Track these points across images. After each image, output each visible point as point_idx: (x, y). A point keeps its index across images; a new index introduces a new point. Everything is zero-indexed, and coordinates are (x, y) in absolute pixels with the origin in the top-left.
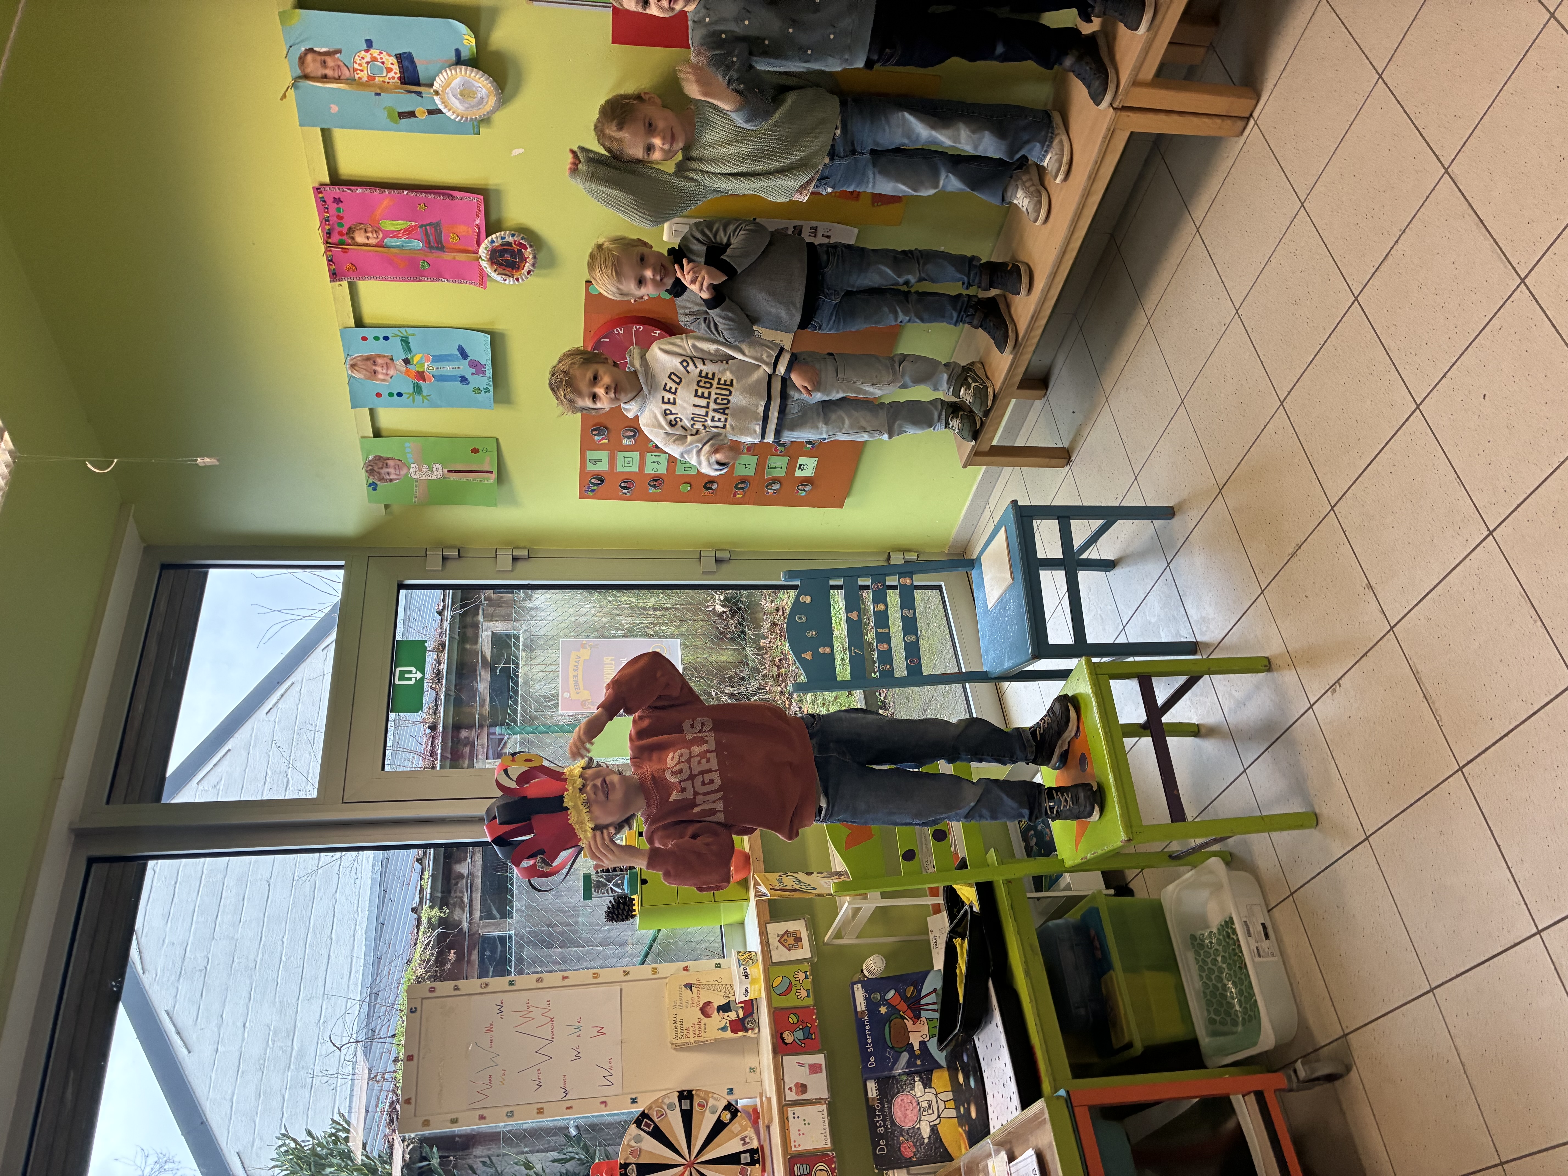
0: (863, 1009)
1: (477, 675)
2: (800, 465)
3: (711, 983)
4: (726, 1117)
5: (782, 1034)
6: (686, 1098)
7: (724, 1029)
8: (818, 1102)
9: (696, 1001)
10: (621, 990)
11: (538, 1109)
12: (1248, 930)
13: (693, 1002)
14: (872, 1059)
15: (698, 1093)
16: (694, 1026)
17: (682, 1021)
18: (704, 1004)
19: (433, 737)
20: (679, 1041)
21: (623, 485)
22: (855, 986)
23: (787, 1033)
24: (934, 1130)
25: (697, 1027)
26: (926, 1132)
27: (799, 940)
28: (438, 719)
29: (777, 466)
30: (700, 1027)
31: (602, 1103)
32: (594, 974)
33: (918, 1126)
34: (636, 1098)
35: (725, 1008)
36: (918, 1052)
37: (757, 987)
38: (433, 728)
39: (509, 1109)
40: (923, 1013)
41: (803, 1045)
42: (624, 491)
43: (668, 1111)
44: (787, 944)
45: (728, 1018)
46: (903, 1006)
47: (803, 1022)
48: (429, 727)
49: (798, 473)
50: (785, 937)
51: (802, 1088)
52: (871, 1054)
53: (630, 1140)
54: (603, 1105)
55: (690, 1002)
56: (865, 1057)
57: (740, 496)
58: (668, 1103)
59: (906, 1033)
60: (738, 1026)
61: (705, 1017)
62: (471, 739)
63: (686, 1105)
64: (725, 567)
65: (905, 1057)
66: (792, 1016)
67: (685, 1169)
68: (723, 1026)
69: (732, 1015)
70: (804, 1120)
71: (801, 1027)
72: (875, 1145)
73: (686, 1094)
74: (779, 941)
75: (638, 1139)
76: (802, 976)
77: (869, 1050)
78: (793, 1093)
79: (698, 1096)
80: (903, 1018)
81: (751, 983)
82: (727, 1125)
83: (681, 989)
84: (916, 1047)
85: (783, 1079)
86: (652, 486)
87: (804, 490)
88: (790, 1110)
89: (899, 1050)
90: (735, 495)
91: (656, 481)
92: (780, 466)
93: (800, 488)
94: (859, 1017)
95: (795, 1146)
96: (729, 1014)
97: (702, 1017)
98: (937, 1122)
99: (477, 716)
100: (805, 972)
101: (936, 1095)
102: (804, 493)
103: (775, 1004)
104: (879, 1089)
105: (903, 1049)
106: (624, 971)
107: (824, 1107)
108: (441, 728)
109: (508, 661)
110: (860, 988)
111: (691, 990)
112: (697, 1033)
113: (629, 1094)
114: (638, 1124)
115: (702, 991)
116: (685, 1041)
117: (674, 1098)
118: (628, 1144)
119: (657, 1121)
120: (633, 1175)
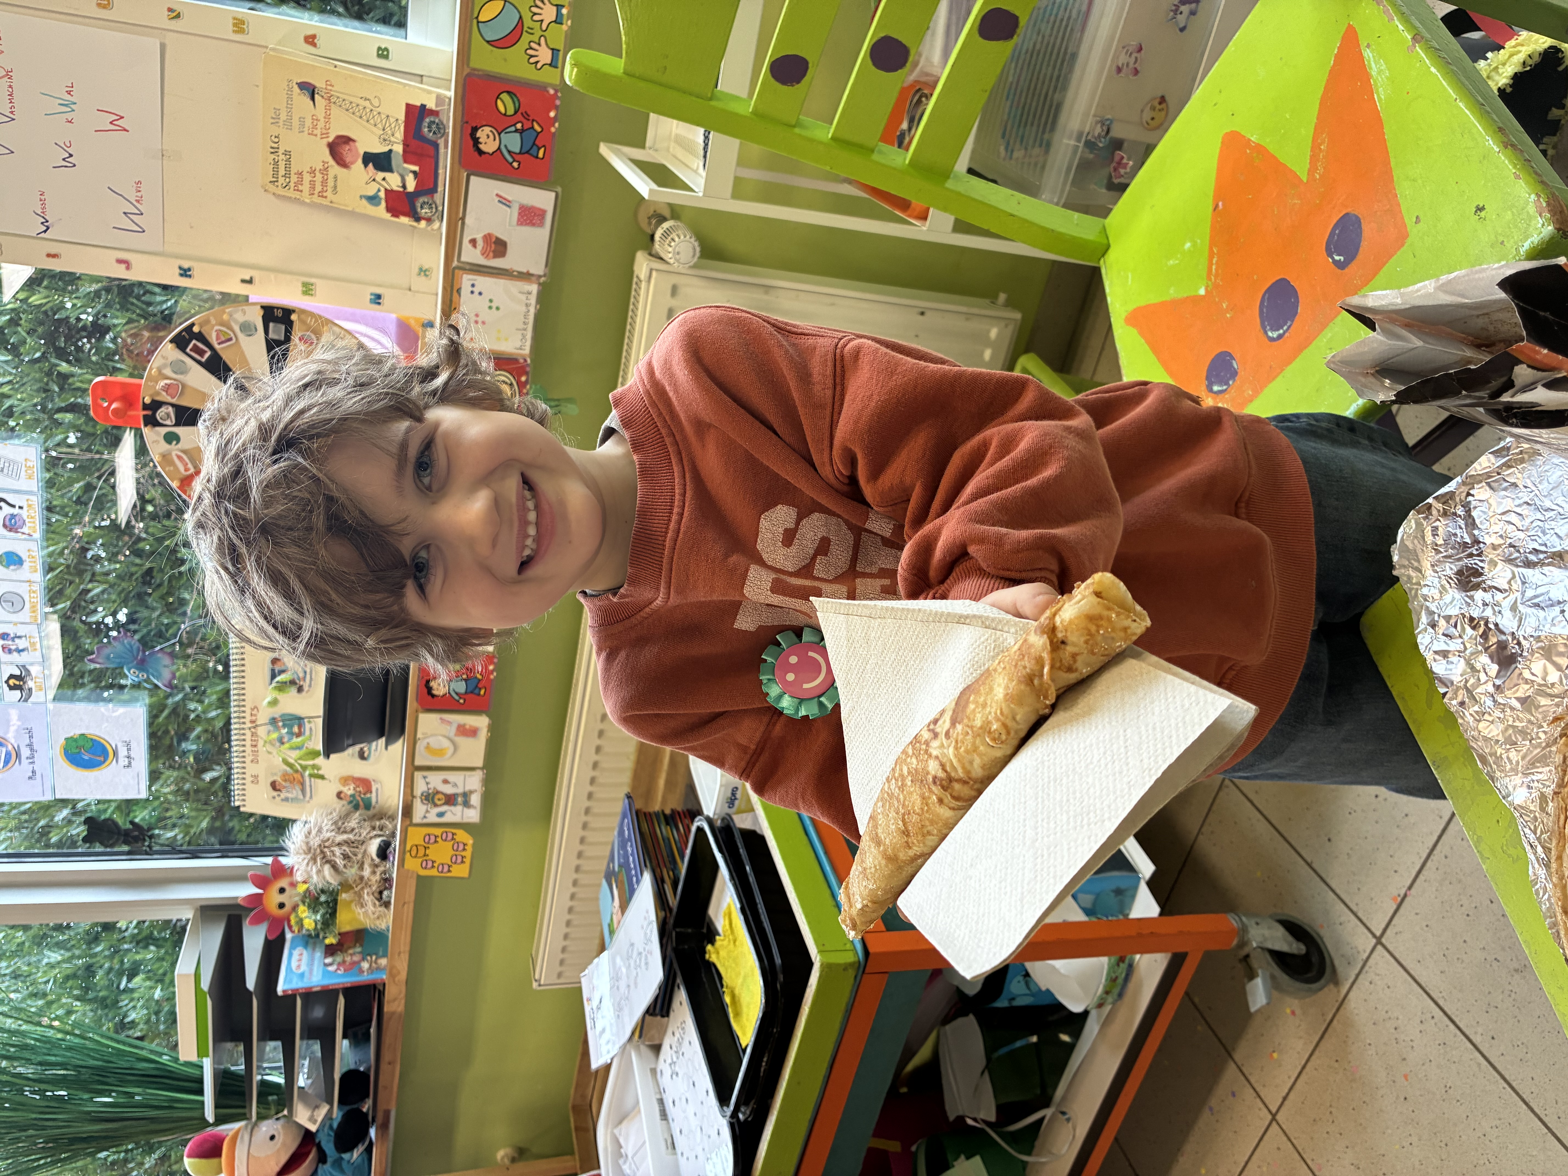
3: (355, 99)
5: (475, 130)
6: (277, 320)
7: (373, 200)
9: (321, 124)
10: (163, 44)
13: (315, 127)
15: (303, 316)
16: (313, 172)
17: (288, 154)
18: (338, 137)
20: (281, 191)
23: (487, 130)
25: (319, 177)
30: (324, 182)
31: (120, 261)
34: (189, 270)
35: (381, 162)
41: (515, 164)
43: (241, 335)
45: (383, 183)
47: (526, 116)
53: (164, 366)
54: (123, 266)
55: (308, 123)
58: (241, 320)
60: (403, 204)
61: (338, 163)
63: (277, 331)
68: (370, 194)
69: (393, 182)
73: (279, 313)
75: (179, 368)
79: (304, 322)
83: (291, 89)
88: (467, 278)
96: (387, 175)
97: (332, 161)
106: (170, 10)
111: (313, 99)
112: (318, 188)
113: (177, 257)
114: (180, 342)
115: (335, 111)
116: (292, 194)
117: (256, 316)
118: (160, 372)
119: (217, 347)
120: (168, 423)
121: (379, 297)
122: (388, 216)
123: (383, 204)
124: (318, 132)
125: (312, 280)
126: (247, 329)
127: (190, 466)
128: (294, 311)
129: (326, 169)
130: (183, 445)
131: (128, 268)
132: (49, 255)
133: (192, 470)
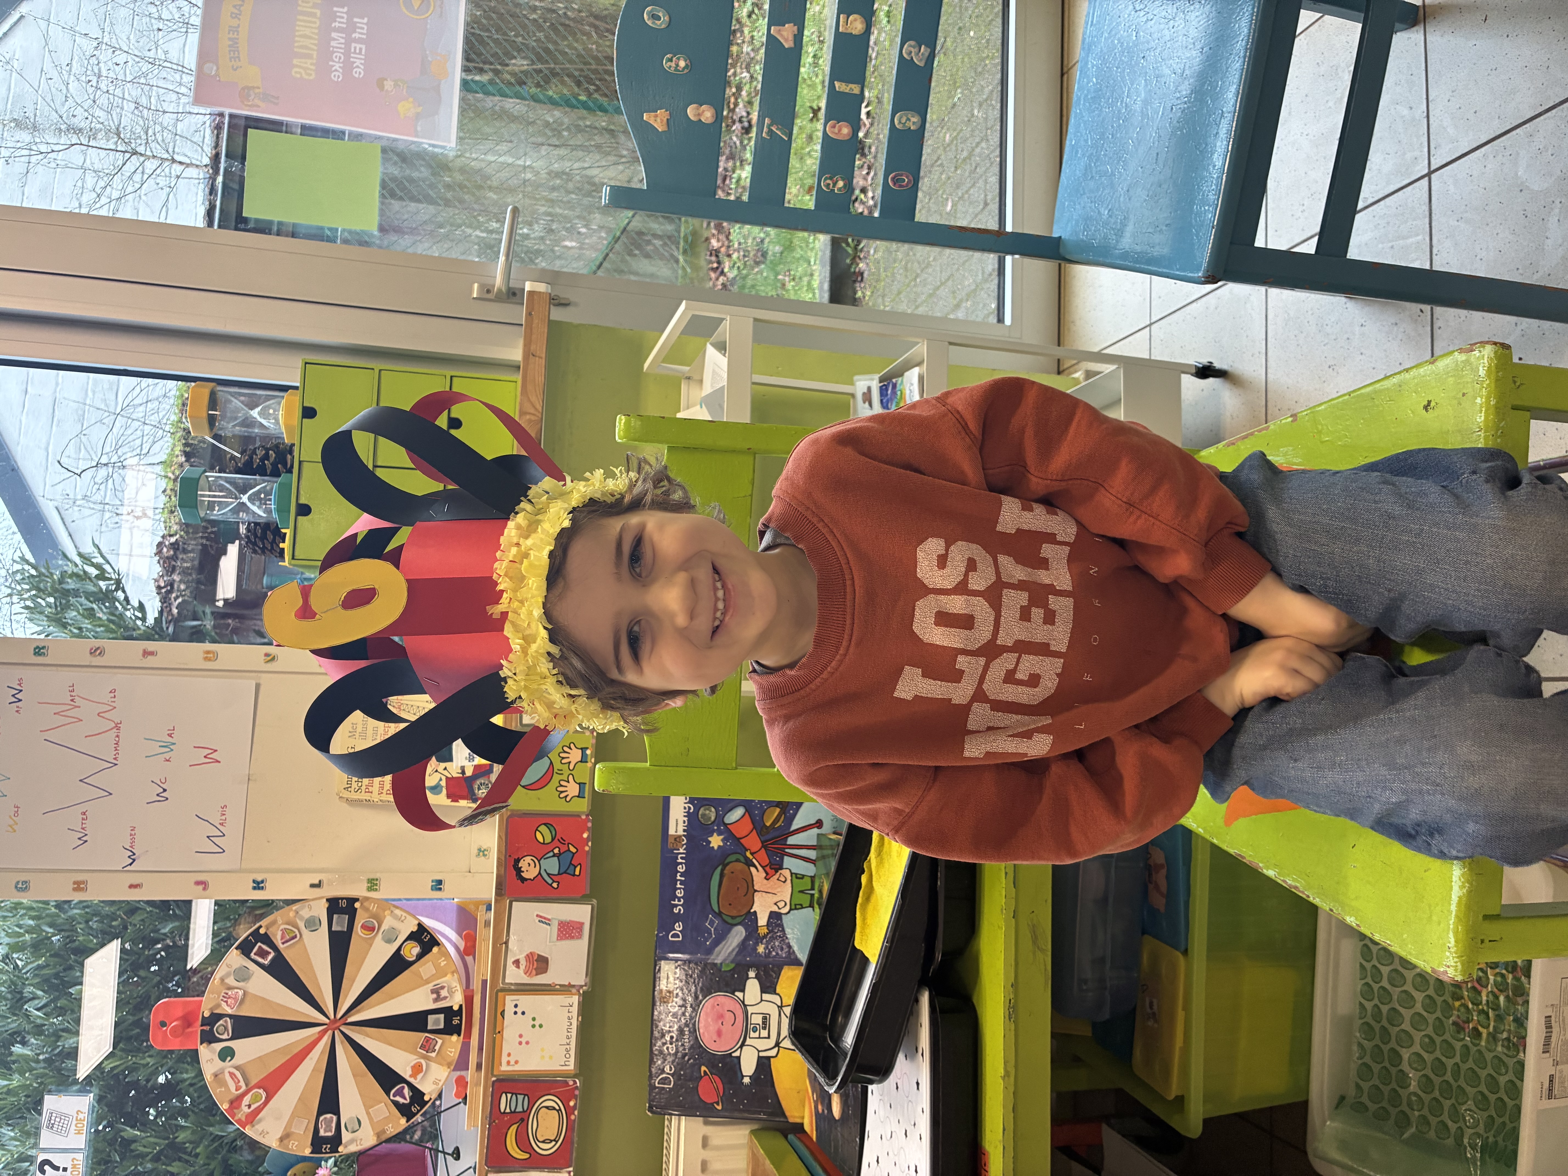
0: (681, 832)
5: (518, 861)
6: (341, 911)
7: (435, 789)
8: (566, 989)
10: (258, 687)
11: (75, 883)
12: (1547, 1039)
13: (386, 733)
14: (678, 927)
15: (366, 904)
20: (353, 795)
23: (528, 859)
24: (764, 1064)
26: (748, 1067)
31: (198, 883)
32: (208, 652)
33: (737, 1054)
34: (262, 882)
36: (763, 931)
39: (23, 877)
40: (788, 861)
41: (555, 885)
43: (305, 932)
45: (445, 773)
46: (753, 842)
47: (562, 841)
51: (540, 963)
52: (677, 918)
53: (228, 975)
54: (201, 887)
56: (666, 920)
58: (307, 916)
59: (750, 891)
60: (462, 789)
65: (738, 934)
66: (543, 828)
67: (324, 1032)
68: (433, 784)
69: (453, 769)
70: (534, 1019)
71: (556, 851)
72: (655, 1070)
73: (343, 904)
75: (242, 975)
76: (575, 755)
77: (676, 911)
78: (522, 970)
79: (367, 910)
80: (750, 864)
82: (412, 963)
84: (762, 921)
85: (506, 943)
88: (511, 1000)
89: (730, 920)
94: (670, 846)
95: (508, 1063)
96: (448, 764)
98: (773, 1053)
100: (583, 750)
101: (780, 1007)
103: (514, 805)
105: (738, 920)
106: (267, 655)
107: (575, 1000)
112: (387, 787)
113: (251, 871)
114: (246, 947)
116: (363, 796)
117: (321, 910)
118: (222, 980)
119: (281, 946)
120: (225, 1037)
121: (440, 882)
122: (448, 802)
123: (444, 791)
125: (378, 876)
126: (312, 924)
127: (242, 1083)
128: (357, 900)
130: (237, 1061)
131: (204, 889)
132: (131, 886)
133: (244, 1088)
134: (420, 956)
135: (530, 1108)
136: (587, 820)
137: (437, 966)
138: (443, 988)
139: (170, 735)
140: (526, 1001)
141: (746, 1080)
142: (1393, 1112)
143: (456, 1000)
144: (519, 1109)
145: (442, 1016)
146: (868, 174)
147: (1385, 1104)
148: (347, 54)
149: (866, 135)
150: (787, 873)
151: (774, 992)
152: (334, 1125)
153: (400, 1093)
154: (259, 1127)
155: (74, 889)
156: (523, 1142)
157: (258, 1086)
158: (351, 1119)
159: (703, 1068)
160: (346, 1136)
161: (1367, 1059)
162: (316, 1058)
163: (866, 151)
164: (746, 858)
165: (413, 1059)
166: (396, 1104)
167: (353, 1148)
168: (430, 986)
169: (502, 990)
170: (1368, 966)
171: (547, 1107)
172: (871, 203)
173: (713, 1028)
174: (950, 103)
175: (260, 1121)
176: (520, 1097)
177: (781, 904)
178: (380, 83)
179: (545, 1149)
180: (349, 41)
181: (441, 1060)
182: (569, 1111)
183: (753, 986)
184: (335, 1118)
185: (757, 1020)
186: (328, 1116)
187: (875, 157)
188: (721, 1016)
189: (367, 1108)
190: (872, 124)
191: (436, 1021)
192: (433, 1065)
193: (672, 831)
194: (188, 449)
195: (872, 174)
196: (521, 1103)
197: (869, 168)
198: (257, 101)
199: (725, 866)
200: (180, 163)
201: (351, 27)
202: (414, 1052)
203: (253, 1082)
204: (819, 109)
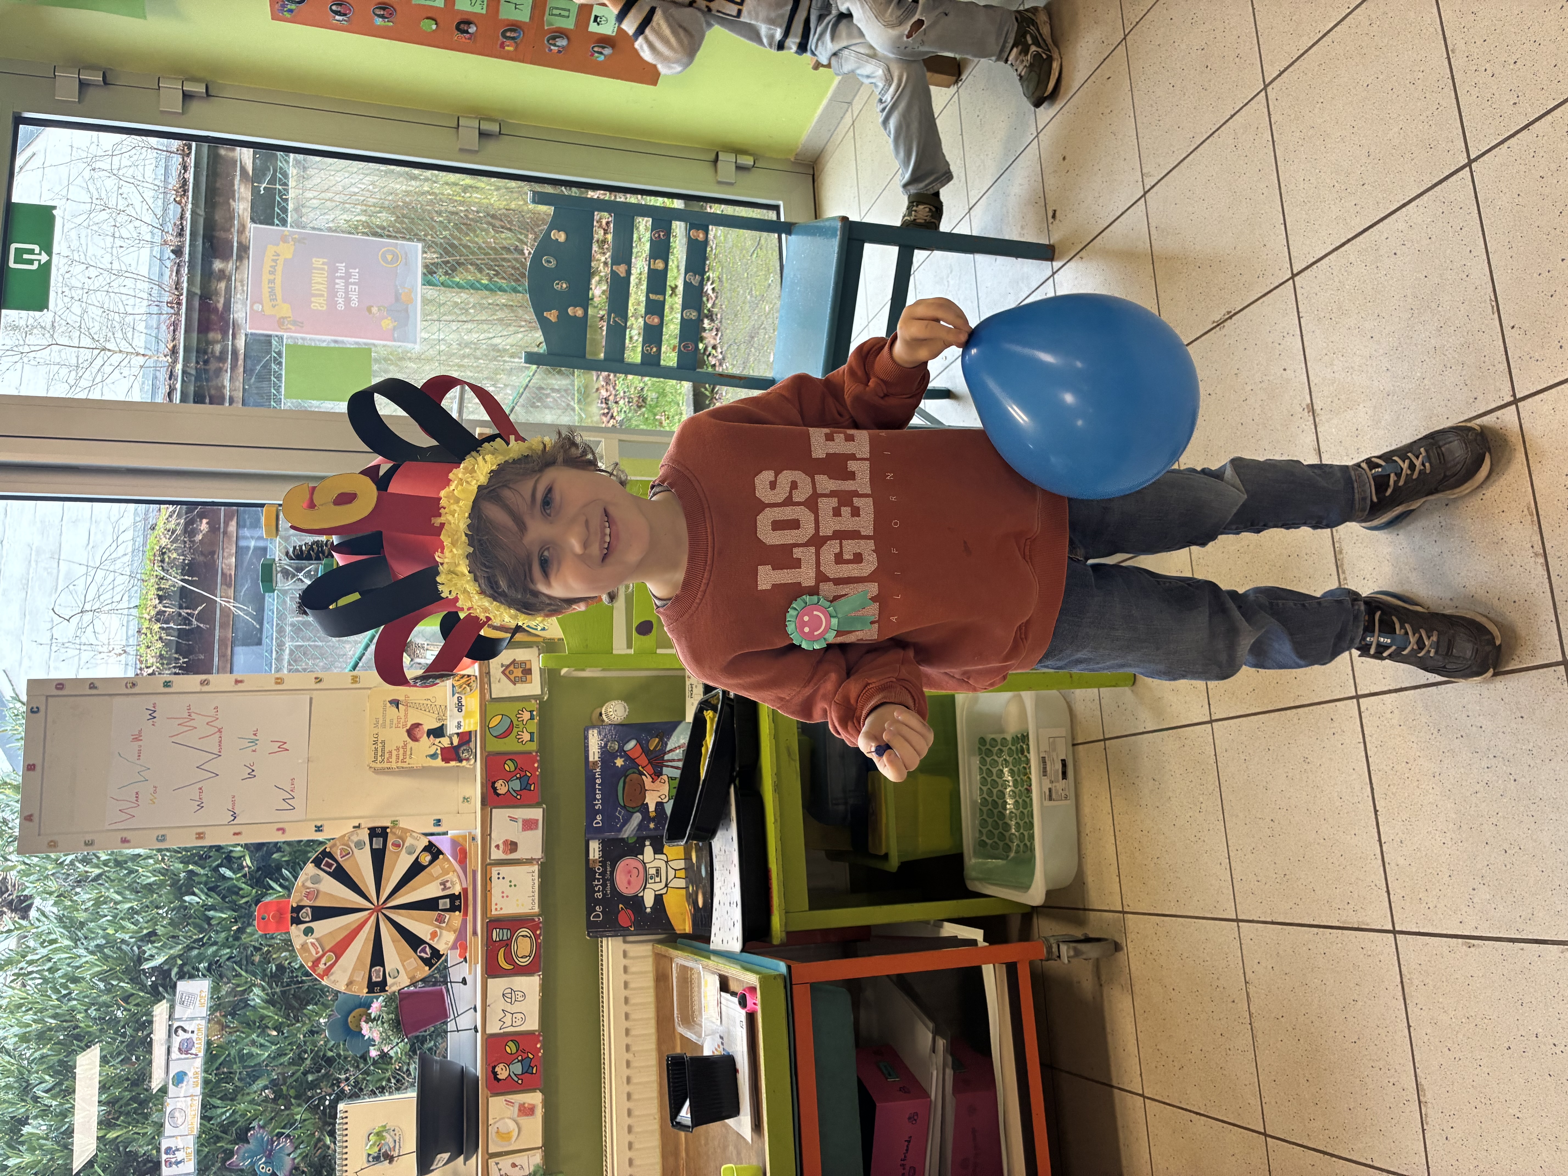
0: (597, 759)
1: (234, 191)
2: (596, 17)
3: (421, 702)
4: (426, 858)
5: (494, 783)
6: (378, 836)
7: (433, 756)
8: (529, 862)
9: (402, 720)
10: (311, 699)
11: (197, 834)
12: (1045, 769)
13: (399, 723)
14: (599, 818)
15: (394, 830)
16: (398, 749)
17: (383, 742)
18: (412, 725)
19: (179, 265)
20: (379, 766)
21: (334, 8)
22: (590, 732)
23: (501, 782)
24: (659, 899)
25: (401, 751)
26: (649, 901)
27: (528, 672)
28: (183, 243)
29: (563, 13)
30: (405, 752)
31: (278, 829)
32: (278, 679)
33: (641, 894)
34: (321, 826)
35: (438, 732)
36: (652, 814)
37: (472, 721)
38: (178, 252)
39: (162, 833)
40: (665, 770)
42: (337, 17)
43: (355, 850)
44: (512, 677)
45: (440, 745)
46: (643, 760)
47: (522, 769)
48: (173, 251)
49: (593, 27)
50: (512, 668)
51: (512, 846)
52: (598, 812)
53: (306, 880)
54: (281, 832)
55: (395, 721)
56: (591, 813)
57: (511, 49)
58: (356, 840)
59: (643, 790)
60: (451, 754)
61: (413, 740)
62: (227, 273)
63: (378, 843)
64: (492, 147)
65: (637, 818)
66: (509, 762)
67: (371, 914)
68: (432, 753)
69: (445, 742)
70: (511, 881)
71: (518, 776)
72: (590, 910)
73: (379, 831)
74: (503, 672)
75: (316, 880)
76: (526, 716)
77: (597, 808)
78: (501, 851)
79: (394, 834)
80: (641, 774)
81: (465, 717)
82: (425, 867)
84: (652, 808)
85: (490, 835)
86: (379, 16)
87: (601, 53)
88: (495, 870)
89: (631, 810)
90: (502, 46)
91: (384, 9)
92: (566, 13)
93: (596, 49)
94: (591, 768)
95: (496, 909)
96: (441, 739)
97: (409, 740)
98: (664, 891)
99: (235, 244)
100: (531, 712)
101: (667, 862)
102: (602, 58)
103: (490, 748)
104: (603, 850)
105: (637, 809)
106: (316, 678)
107: (536, 868)
108: (187, 256)
109: (273, 181)
110: (596, 735)
111: (398, 708)
112: (401, 757)
113: (314, 820)
114: (317, 863)
115: (410, 710)
116: (386, 765)
117: (364, 835)
118: (303, 885)
119: (340, 860)
120: (307, 919)
121: (439, 821)
122: (443, 764)
123: (440, 757)
124: (400, 725)
125: (397, 819)
126: (360, 845)
127: (320, 949)
128: (388, 828)
129: (405, 745)
130: (316, 935)
131: (283, 833)
132: (235, 834)
133: (321, 953)
134: (431, 862)
135: (512, 937)
136: (537, 755)
137: (443, 868)
138: (447, 881)
139: (255, 735)
140: (504, 870)
141: (648, 910)
142: (1001, 844)
143: (457, 890)
144: (505, 938)
145: (448, 900)
146: (716, 335)
147: (996, 840)
148: (347, 292)
149: (714, 305)
150: (665, 777)
151: (662, 853)
152: (381, 973)
153: (424, 951)
154: (332, 978)
155: (197, 838)
156: (509, 958)
157: (330, 951)
158: (392, 969)
159: (621, 906)
160: (389, 981)
161: (985, 817)
162: (367, 932)
163: (714, 317)
164: (639, 770)
165: (431, 929)
166: (421, 958)
167: (395, 988)
168: (439, 881)
169: (490, 864)
170: (984, 768)
171: (523, 936)
172: (720, 356)
173: (625, 882)
174: (766, 284)
175: (332, 974)
176: (505, 931)
177: (663, 797)
178: (369, 309)
179: (524, 962)
180: (347, 284)
181: (449, 928)
182: (537, 937)
183: (648, 850)
184: (382, 969)
185: (652, 871)
186: (378, 968)
187: (721, 322)
188: (629, 872)
189: (402, 961)
190: (717, 297)
191: (444, 904)
192: (444, 932)
193: (591, 759)
194: (161, 593)
195: (720, 334)
196: (506, 934)
197: (717, 330)
198: (289, 326)
199: (626, 777)
200: (143, 355)
201: (348, 276)
202: (432, 924)
203: (327, 948)
204: (676, 287)
